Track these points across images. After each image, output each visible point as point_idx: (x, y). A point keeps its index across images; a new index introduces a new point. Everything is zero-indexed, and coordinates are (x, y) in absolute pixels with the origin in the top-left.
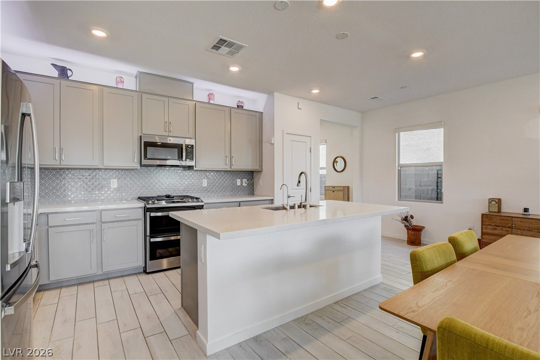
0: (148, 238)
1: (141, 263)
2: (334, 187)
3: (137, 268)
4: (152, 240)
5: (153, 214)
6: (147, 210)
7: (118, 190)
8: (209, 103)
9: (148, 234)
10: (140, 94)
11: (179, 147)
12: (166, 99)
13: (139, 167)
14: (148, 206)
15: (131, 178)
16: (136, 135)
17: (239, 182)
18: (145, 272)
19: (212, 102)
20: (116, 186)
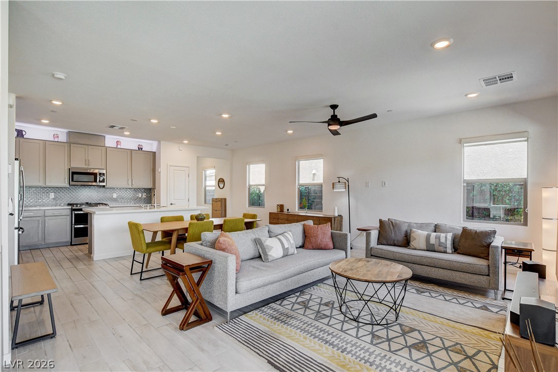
0: (73, 225)
1: (69, 239)
2: (216, 199)
3: (66, 242)
4: (76, 226)
5: (76, 212)
6: (73, 210)
7: (54, 199)
8: (117, 148)
9: (73, 223)
10: (69, 144)
11: (95, 175)
12: (86, 146)
13: (68, 186)
14: (73, 208)
15: (63, 192)
16: (67, 168)
17: (140, 195)
18: (71, 245)
19: (119, 147)
20: (53, 197)
